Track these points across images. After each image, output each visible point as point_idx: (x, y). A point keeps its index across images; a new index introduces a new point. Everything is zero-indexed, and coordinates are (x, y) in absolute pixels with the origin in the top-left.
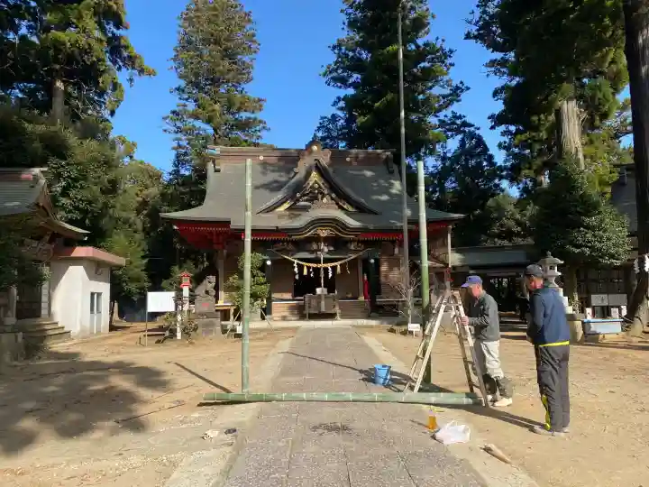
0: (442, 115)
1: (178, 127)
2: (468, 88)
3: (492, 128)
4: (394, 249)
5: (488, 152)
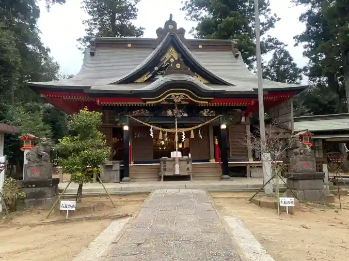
0: (261, 38)
2: (279, 19)
3: (296, 45)
4: (241, 118)
5: (292, 62)
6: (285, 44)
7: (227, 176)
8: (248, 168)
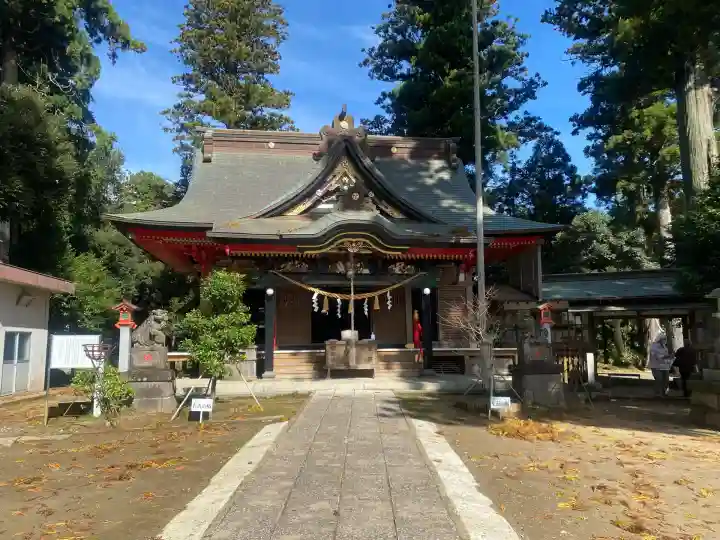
0: (511, 117)
1: (182, 125)
2: (545, 84)
3: (575, 133)
4: (458, 275)
5: (569, 163)
6: (555, 129)
7: (430, 371)
8: (467, 357)
